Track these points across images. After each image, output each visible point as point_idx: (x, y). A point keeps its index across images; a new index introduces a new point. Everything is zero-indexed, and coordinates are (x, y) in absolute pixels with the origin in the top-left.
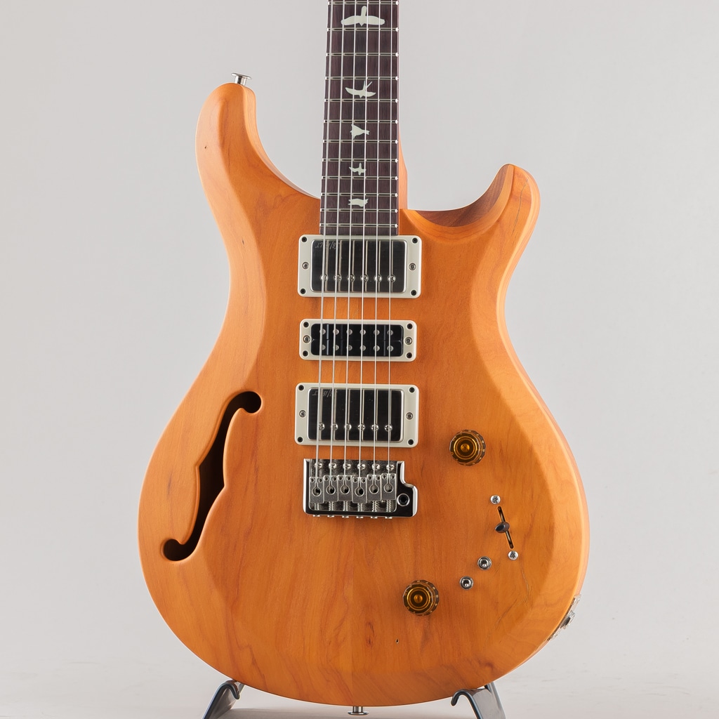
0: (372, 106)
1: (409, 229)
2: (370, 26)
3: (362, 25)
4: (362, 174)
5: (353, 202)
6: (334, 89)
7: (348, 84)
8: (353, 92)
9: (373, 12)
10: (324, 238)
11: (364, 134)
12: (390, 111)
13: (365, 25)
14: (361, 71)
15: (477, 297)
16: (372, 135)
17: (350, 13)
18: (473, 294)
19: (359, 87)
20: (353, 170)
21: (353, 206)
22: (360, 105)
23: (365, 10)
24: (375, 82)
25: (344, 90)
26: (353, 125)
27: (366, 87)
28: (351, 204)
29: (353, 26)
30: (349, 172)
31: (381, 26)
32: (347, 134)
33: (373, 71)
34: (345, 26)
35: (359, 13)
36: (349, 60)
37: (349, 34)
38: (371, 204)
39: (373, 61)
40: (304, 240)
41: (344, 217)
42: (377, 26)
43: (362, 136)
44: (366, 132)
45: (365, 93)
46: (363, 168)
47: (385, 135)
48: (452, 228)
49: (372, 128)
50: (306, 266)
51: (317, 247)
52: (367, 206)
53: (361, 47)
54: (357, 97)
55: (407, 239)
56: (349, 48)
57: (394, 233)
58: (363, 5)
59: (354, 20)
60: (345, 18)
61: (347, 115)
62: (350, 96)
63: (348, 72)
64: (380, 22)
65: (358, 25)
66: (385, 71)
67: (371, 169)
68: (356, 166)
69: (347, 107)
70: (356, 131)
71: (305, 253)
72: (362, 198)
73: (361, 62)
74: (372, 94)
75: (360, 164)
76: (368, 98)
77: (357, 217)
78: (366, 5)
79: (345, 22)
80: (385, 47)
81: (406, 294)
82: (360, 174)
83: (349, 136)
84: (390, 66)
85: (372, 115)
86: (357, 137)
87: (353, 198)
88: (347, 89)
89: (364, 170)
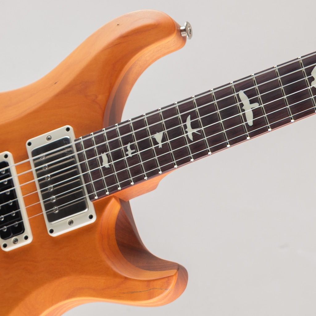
0: (182, 142)
1: (100, 208)
2: (244, 115)
3: (243, 108)
4: (127, 155)
5: (104, 155)
6: (186, 106)
7: (194, 115)
8: (189, 122)
9: (256, 113)
10: (73, 143)
11: (158, 144)
12: (182, 157)
13: (243, 110)
14: (206, 121)
15: (65, 283)
16: (159, 151)
17: (249, 94)
18: (65, 279)
19: (194, 126)
20: (128, 146)
21: (101, 158)
22: (179, 132)
23: (256, 106)
24: (202, 136)
25: (188, 114)
26: (162, 132)
27: (195, 131)
28: (102, 155)
29: (240, 100)
30: (125, 143)
31: (247, 124)
32: (154, 130)
34: (238, 95)
35: (252, 102)
36: (212, 108)
37: (233, 100)
38: (107, 171)
39: (217, 128)
40: (68, 129)
41: (91, 154)
42: (246, 121)
43: (156, 143)
44: (160, 145)
45: (190, 132)
46: (132, 153)
47: (163, 160)
48: (115, 243)
49: (165, 148)
50: (49, 139)
52: (104, 168)
53: (225, 114)
54: (185, 127)
55: (91, 209)
56: (222, 104)
57: (92, 198)
59: (245, 100)
60: (244, 92)
61: (169, 124)
62: (185, 121)
64: (250, 122)
65: (242, 105)
67: (134, 160)
68: (132, 147)
69: (175, 122)
70: (159, 136)
71: (57, 134)
72: (109, 162)
73: (213, 119)
74: (191, 137)
75: (134, 151)
76: (187, 136)
77: (94, 164)
78: (259, 105)
79: (241, 94)
80: (231, 134)
81: (49, 226)
82: (127, 153)
83: (153, 133)
84: (217, 143)
85: (175, 144)
86: (154, 140)
87: (107, 155)
88: (189, 117)
89: (130, 155)
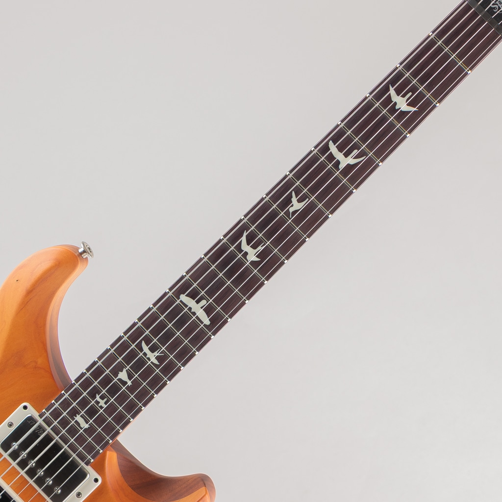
0: (149, 371)
1: (100, 468)
2: (197, 317)
3: (193, 311)
4: (101, 407)
5: (78, 418)
6: (134, 333)
7: (148, 341)
8: (146, 349)
9: (208, 310)
10: (40, 421)
12: (158, 385)
13: (194, 314)
14: (163, 341)
16: (131, 389)
17: (193, 295)
19: (152, 350)
21: (77, 422)
22: (142, 362)
23: (203, 302)
24: (166, 357)
25: (141, 342)
26: (125, 370)
27: (156, 354)
28: (76, 419)
29: (186, 306)
30: (94, 397)
31: (205, 325)
32: (115, 372)
33: (171, 349)
34: (181, 301)
35: (198, 302)
36: (162, 325)
37: (179, 309)
38: (89, 431)
39: (178, 342)
40: (25, 407)
41: (64, 423)
42: (202, 323)
43: (124, 383)
45: (152, 357)
47: (140, 396)
48: (130, 490)
49: (136, 384)
50: (10, 425)
51: (29, 422)
52: (85, 430)
53: (178, 325)
54: (145, 354)
55: (92, 473)
56: (170, 317)
57: (87, 463)
58: (205, 299)
59: (191, 303)
61: (128, 359)
62: (141, 350)
63: (155, 332)
64: (207, 321)
65: (190, 309)
66: (179, 357)
67: (111, 410)
68: (102, 398)
69: (133, 355)
70: (123, 375)
71: (18, 416)
72: (87, 422)
73: (169, 335)
74: (156, 362)
75: (106, 399)
76: (152, 362)
77: (73, 431)
78: (207, 302)
79: (183, 297)
80: (194, 341)
82: (99, 405)
83: (116, 375)
84: (185, 356)
85: (144, 376)
86: (120, 380)
87: (81, 416)
88: (143, 343)
89: (105, 406)
